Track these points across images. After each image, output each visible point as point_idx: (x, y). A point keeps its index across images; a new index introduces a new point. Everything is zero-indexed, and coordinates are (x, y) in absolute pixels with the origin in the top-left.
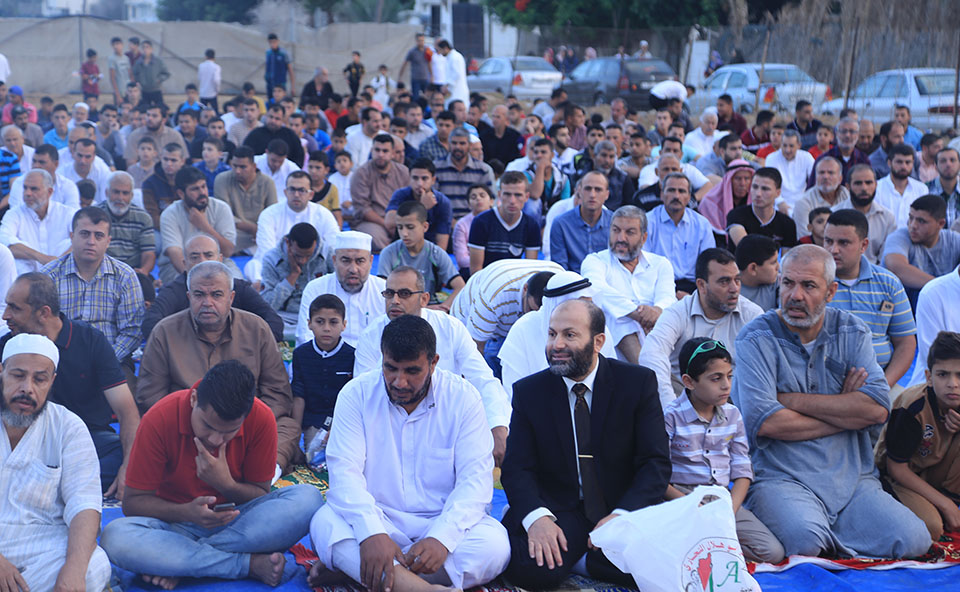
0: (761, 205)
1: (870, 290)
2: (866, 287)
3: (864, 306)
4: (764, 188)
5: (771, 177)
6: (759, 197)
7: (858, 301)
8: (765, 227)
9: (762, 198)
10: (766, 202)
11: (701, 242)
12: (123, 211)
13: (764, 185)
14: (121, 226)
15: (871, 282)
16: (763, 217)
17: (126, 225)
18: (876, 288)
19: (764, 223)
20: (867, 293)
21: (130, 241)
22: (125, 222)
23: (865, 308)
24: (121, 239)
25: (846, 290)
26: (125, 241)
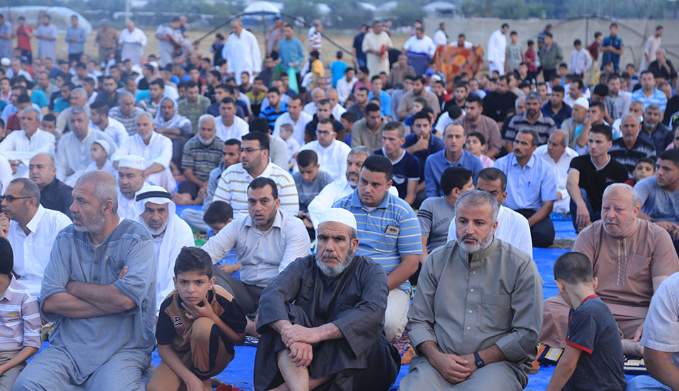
0: (596, 155)
1: (382, 217)
2: (381, 213)
3: (374, 228)
4: (598, 142)
5: (603, 133)
6: (593, 149)
7: (371, 224)
8: (599, 171)
9: (596, 150)
10: (600, 152)
11: (542, 182)
12: (208, 142)
13: (597, 139)
14: (209, 152)
15: (386, 210)
16: (598, 163)
17: (211, 151)
18: (389, 215)
19: (598, 168)
20: (380, 218)
21: (213, 162)
22: (211, 149)
23: (376, 230)
24: (207, 161)
25: (365, 215)
26: (211, 162)
